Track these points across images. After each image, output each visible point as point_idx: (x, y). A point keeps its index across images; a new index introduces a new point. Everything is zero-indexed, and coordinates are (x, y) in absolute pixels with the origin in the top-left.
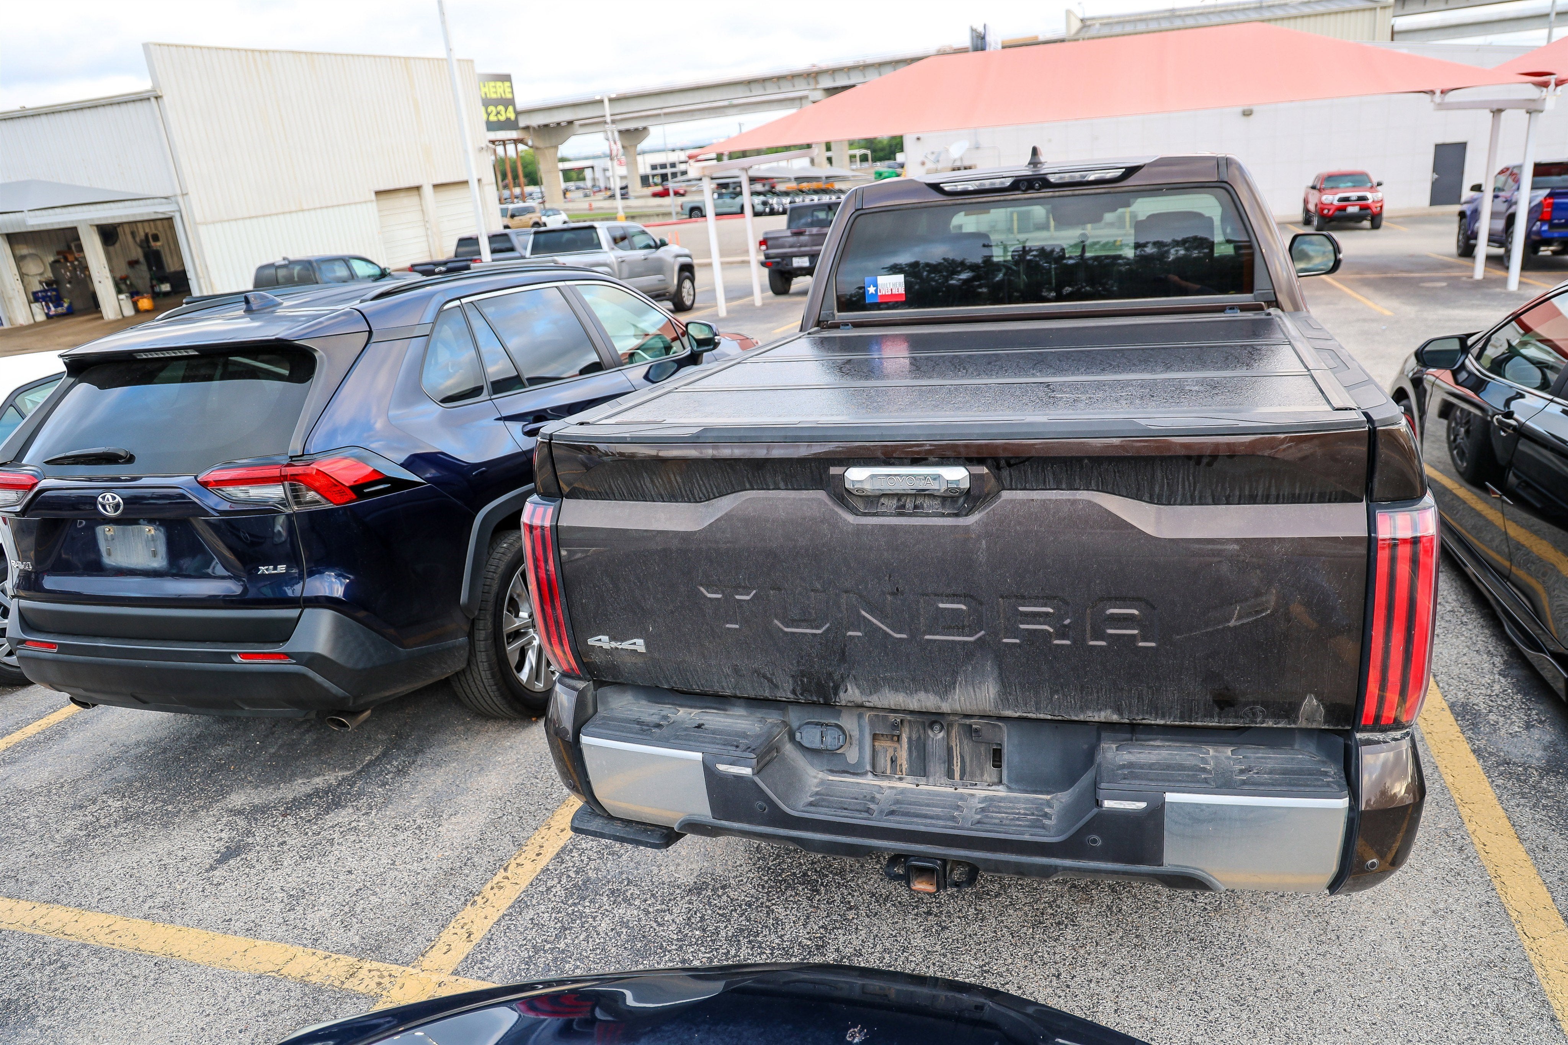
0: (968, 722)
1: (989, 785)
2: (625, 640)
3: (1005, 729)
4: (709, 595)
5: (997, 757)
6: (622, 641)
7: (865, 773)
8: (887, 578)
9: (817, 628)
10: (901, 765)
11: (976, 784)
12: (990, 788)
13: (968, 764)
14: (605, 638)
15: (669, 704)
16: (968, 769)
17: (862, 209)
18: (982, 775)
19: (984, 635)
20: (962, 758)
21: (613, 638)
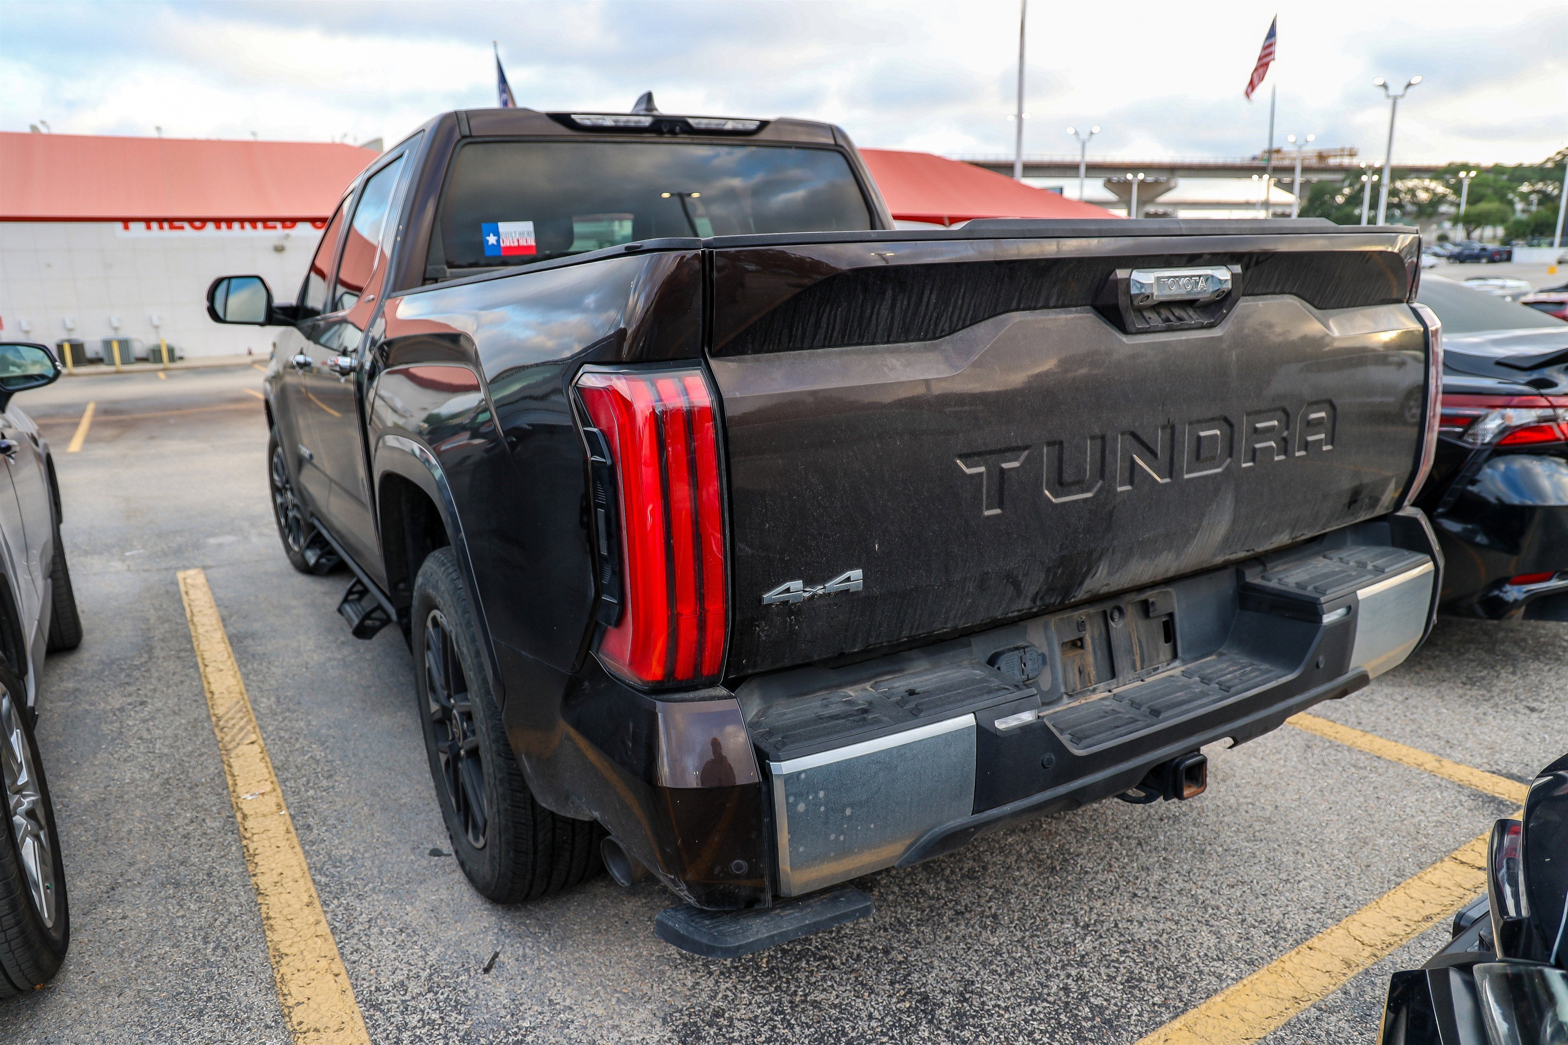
0: (1143, 597)
1: (1168, 665)
2: (830, 578)
3: (1174, 594)
4: (969, 471)
5: (1169, 632)
6: (823, 581)
7: (1060, 698)
8: (1160, 408)
9: (1088, 490)
10: (1089, 674)
11: (1158, 668)
12: (1169, 667)
13: (1145, 648)
14: (796, 585)
15: (820, 690)
16: (1146, 654)
17: (471, 136)
18: (1158, 656)
19: (1230, 463)
20: (1140, 642)
21: (809, 582)
